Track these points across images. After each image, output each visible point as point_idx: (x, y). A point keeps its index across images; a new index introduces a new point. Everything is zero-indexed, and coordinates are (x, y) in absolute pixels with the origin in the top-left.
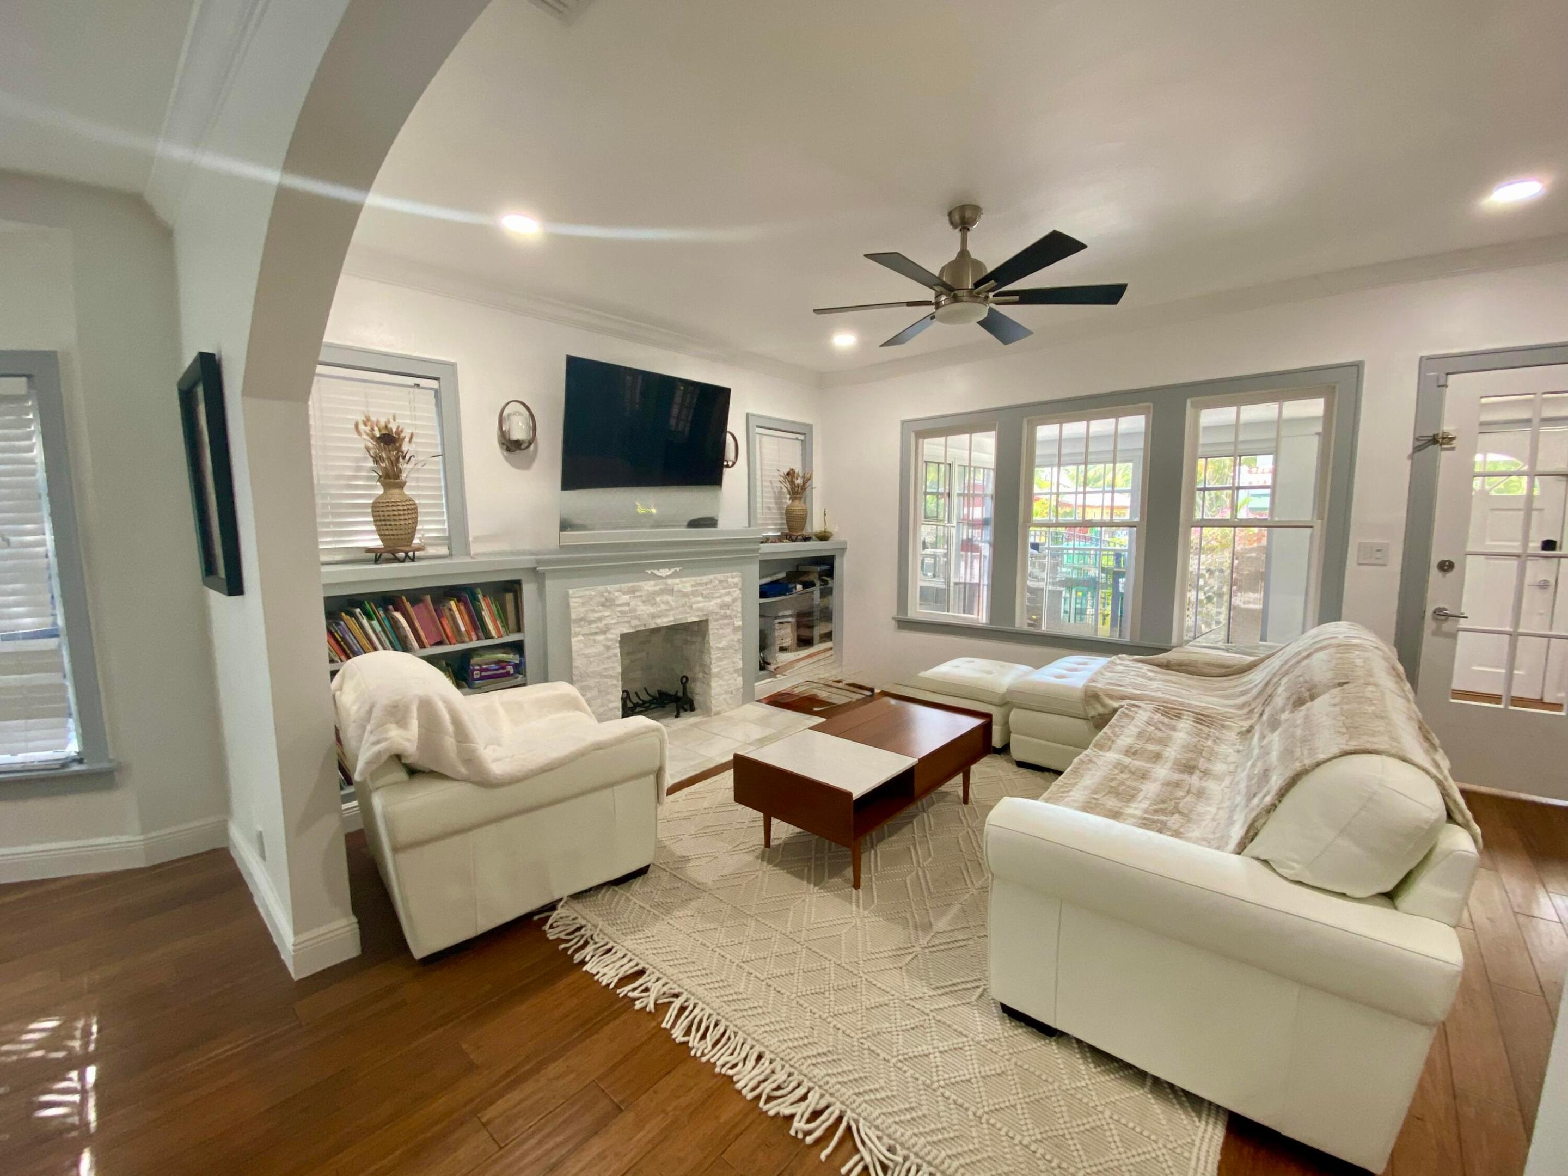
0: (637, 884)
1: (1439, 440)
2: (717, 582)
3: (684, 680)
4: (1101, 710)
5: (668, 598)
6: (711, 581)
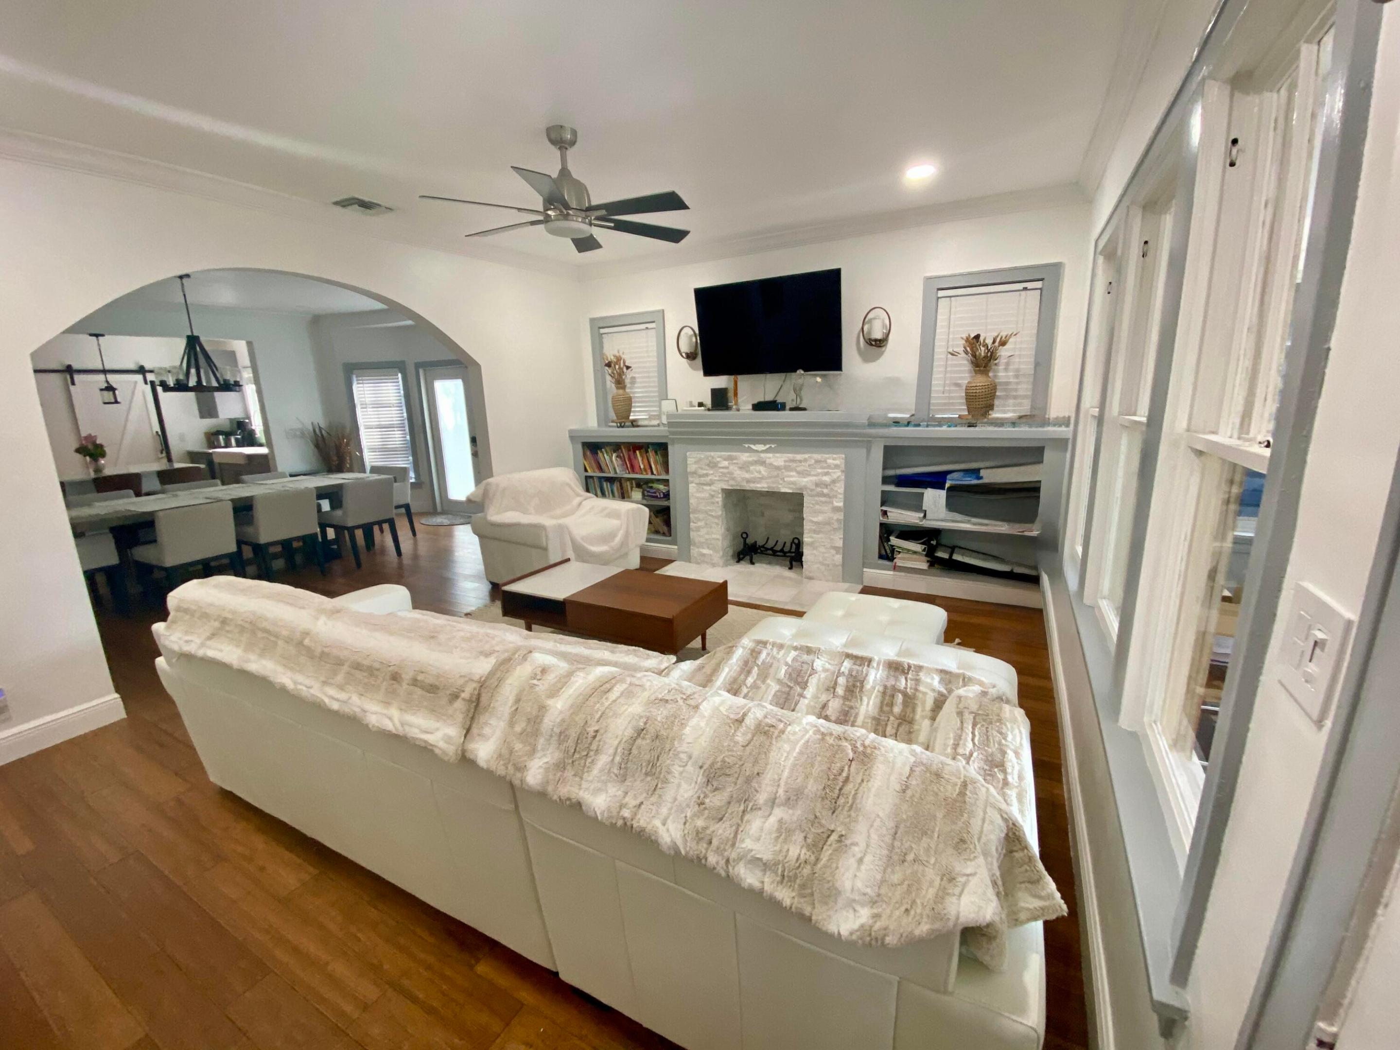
2: (812, 461)
3: (796, 542)
5: (762, 469)
6: (805, 460)
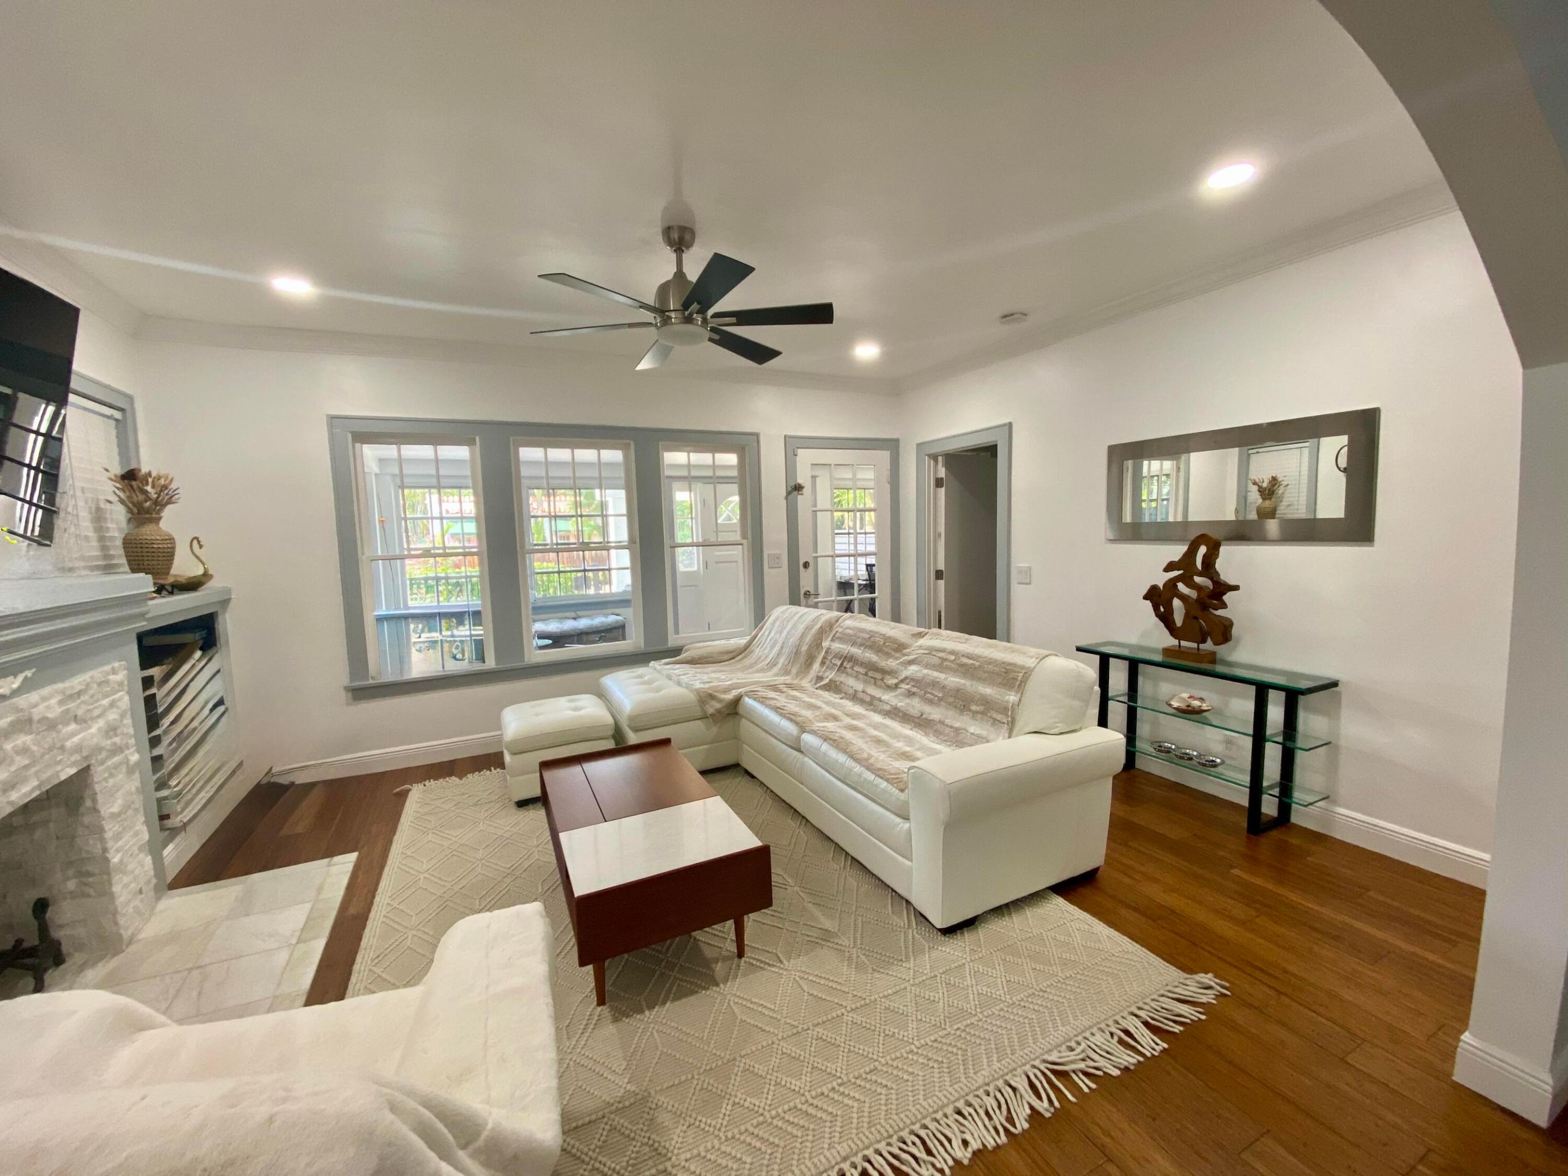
1: (798, 488)
3: (41, 908)
5: (25, 738)
6: (85, 687)
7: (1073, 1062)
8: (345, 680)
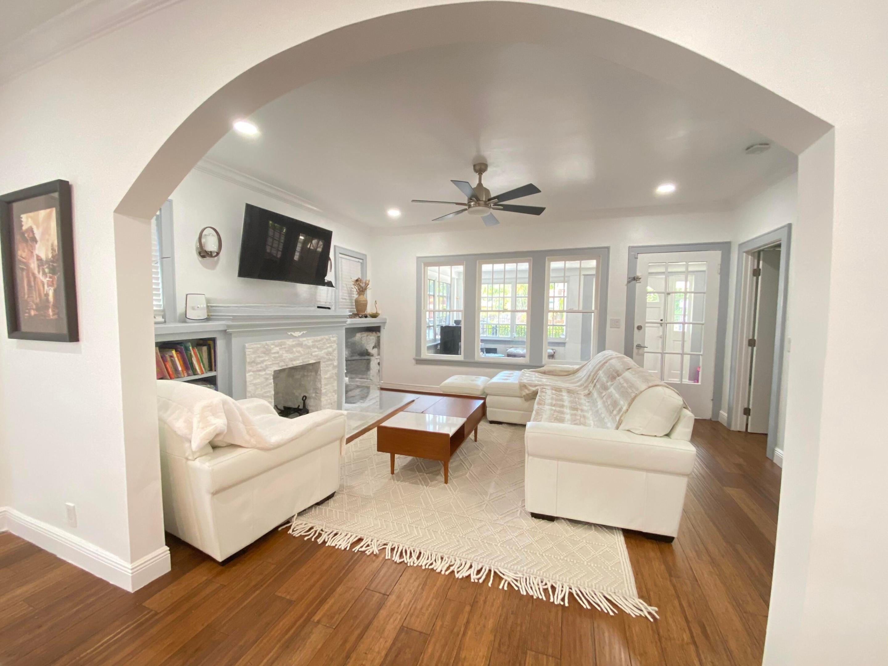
0: (331, 501)
1: (635, 279)
2: (325, 340)
3: (304, 398)
4: (527, 392)
5: (300, 349)
6: (322, 339)
7: (508, 576)
8: (414, 356)
